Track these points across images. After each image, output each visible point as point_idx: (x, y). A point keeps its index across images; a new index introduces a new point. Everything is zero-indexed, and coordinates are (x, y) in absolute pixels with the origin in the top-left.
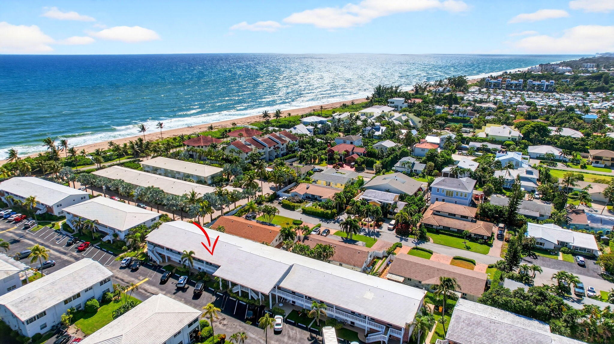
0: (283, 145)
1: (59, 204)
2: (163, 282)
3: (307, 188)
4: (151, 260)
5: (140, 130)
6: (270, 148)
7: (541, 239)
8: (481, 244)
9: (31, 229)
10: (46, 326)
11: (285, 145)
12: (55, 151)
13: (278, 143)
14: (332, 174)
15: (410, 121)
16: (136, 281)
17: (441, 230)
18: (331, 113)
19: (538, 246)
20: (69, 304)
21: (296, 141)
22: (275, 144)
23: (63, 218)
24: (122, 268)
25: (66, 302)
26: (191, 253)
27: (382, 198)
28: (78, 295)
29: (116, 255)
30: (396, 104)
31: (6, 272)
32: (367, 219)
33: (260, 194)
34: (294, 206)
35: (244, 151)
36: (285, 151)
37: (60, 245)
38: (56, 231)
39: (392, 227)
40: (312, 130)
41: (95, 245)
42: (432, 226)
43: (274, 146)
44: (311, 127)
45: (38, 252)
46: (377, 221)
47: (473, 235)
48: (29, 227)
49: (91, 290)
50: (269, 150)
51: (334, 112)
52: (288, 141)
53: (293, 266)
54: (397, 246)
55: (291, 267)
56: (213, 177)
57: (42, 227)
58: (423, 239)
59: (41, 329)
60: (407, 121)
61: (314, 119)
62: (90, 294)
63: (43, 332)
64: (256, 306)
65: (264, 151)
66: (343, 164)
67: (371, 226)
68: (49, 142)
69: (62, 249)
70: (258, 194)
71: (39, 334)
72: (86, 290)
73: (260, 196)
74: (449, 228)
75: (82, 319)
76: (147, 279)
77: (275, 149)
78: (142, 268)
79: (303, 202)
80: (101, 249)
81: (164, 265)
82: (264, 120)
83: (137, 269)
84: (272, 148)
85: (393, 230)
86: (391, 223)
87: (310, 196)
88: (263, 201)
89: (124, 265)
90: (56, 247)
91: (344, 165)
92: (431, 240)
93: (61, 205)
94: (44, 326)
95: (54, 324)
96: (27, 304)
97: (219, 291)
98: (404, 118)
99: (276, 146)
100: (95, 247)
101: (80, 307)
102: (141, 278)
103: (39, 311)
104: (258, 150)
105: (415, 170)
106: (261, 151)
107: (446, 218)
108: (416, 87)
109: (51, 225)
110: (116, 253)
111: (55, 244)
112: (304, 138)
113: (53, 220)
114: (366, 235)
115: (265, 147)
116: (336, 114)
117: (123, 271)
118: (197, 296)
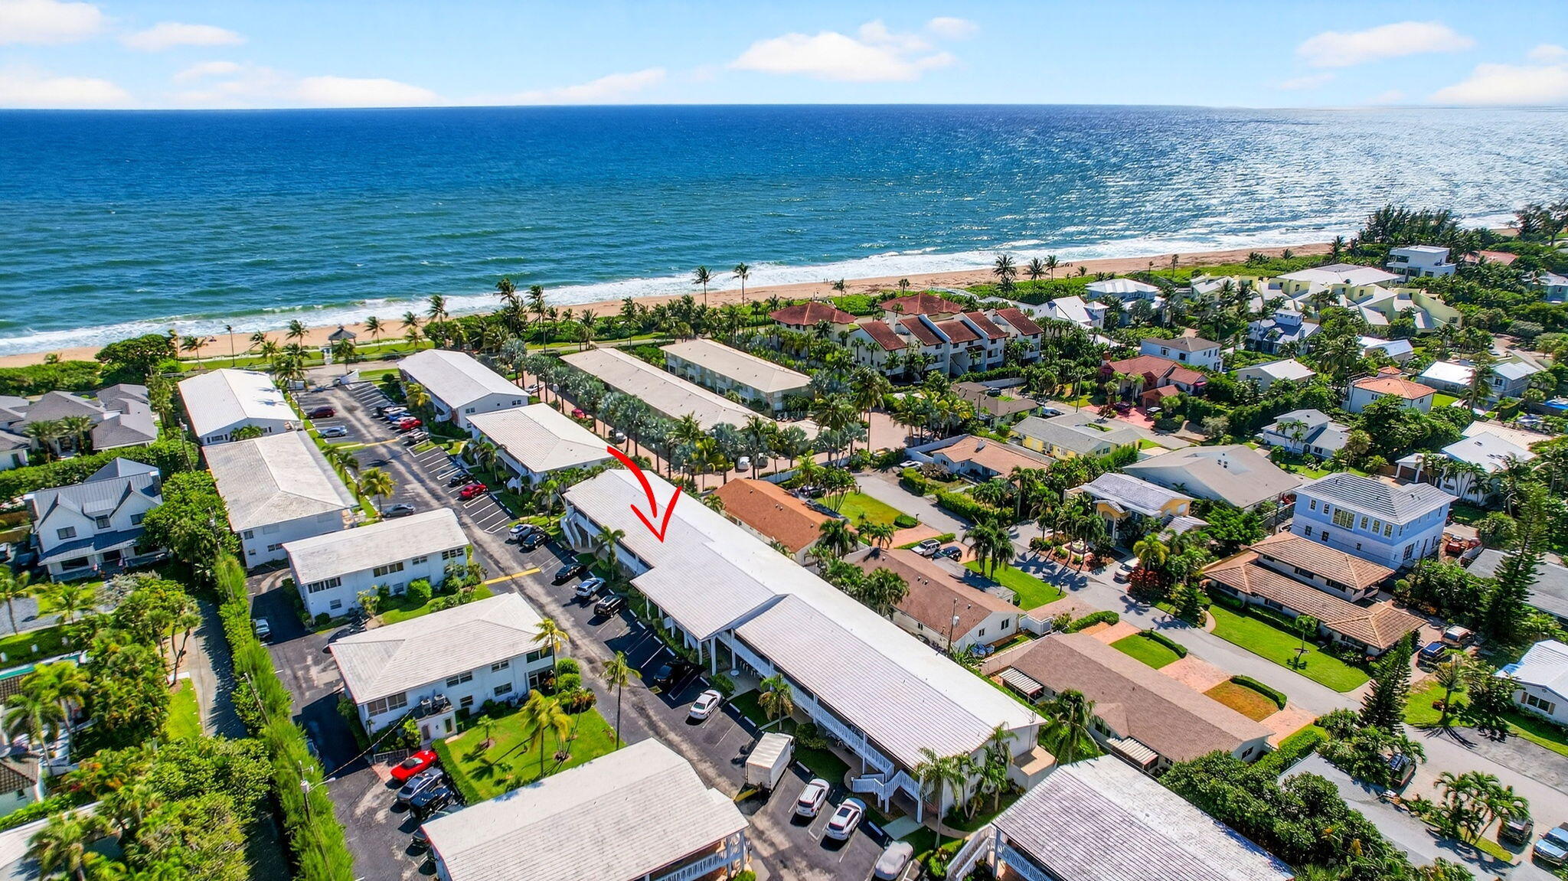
0: (993, 341)
1: (469, 407)
2: (560, 580)
3: (978, 450)
4: (565, 538)
5: (697, 278)
6: (956, 345)
7: (1545, 689)
8: (1350, 664)
9: (416, 446)
10: (339, 606)
11: (1000, 344)
12: (516, 308)
13: (980, 337)
14: (1073, 428)
15: (1418, 316)
16: (518, 569)
17: (1257, 606)
18: (1187, 273)
19: (1534, 709)
20: (382, 579)
21: (1035, 336)
22: (972, 336)
23: (469, 435)
24: (510, 542)
25: (377, 572)
26: (620, 533)
27: (1136, 499)
28: (400, 566)
29: (513, 517)
30: (1412, 263)
31: (324, 504)
32: (1075, 546)
33: (863, 446)
34: (924, 486)
35: (885, 346)
36: (1000, 358)
37: (441, 483)
38: (449, 457)
39: (1126, 573)
40: (1102, 316)
41: (492, 493)
42: (1236, 591)
43: (970, 343)
44: (1098, 306)
45: (375, 480)
46: (1097, 554)
47: (1338, 638)
48: (414, 443)
49: (424, 564)
50: (952, 351)
51: (1197, 274)
52: (1012, 335)
53: (785, 597)
54: (1104, 620)
55: (778, 599)
56: (786, 396)
57: (433, 446)
58: (1189, 616)
59: (333, 607)
60: (1408, 314)
61: (1125, 288)
62: (421, 569)
63: (334, 613)
64: (687, 663)
65: (939, 352)
66: (1130, 407)
67: (1076, 562)
68: (506, 289)
69: (439, 490)
70: (857, 445)
71: (327, 615)
72: (416, 561)
73: (860, 451)
74: (1281, 606)
75: (397, 611)
76: (538, 570)
77: (969, 350)
78: (542, 550)
79: (954, 480)
80: (497, 502)
81: (581, 551)
82: (998, 279)
83: (531, 549)
84: (962, 347)
85: (1125, 582)
86: (1127, 563)
87: (980, 471)
88: (866, 463)
89: (515, 537)
90: (433, 485)
91: (1133, 411)
92: (1211, 623)
93: (473, 411)
94: (336, 605)
95: (354, 606)
96: (318, 560)
97: (644, 620)
98: (1399, 306)
99: (977, 343)
100: (491, 497)
101: (402, 589)
102: (530, 565)
103: (330, 574)
104: (923, 349)
105: (1316, 448)
106: (932, 351)
107: (1284, 579)
108: (1526, 218)
109: (446, 445)
110: (516, 514)
111: (433, 478)
112: (1064, 333)
113: (453, 437)
114: (1047, 578)
115: (944, 342)
116: (1201, 278)
117: (508, 547)
118: (600, 618)
